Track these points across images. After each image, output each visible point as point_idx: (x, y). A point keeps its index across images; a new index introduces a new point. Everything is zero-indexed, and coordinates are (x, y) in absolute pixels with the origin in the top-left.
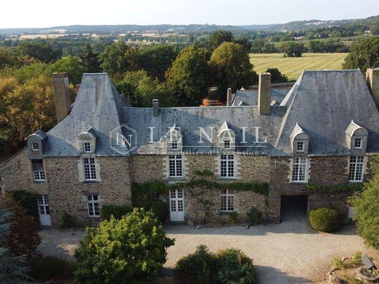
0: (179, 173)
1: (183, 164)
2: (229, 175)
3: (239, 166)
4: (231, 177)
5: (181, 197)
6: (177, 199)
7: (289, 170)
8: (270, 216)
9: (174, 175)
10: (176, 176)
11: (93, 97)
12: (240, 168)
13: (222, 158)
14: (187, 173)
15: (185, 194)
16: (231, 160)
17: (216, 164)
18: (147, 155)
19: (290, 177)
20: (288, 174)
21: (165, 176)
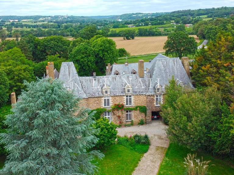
0: (108, 105)
1: (110, 101)
2: (130, 104)
3: (134, 100)
4: (130, 105)
5: (109, 115)
6: (107, 116)
7: (154, 100)
8: (147, 121)
9: (106, 106)
10: (107, 106)
11: (67, 73)
12: (134, 101)
13: (126, 97)
14: (112, 104)
15: (111, 114)
16: (130, 98)
17: (124, 99)
18: (95, 97)
19: (155, 103)
20: (154, 102)
21: (102, 106)
